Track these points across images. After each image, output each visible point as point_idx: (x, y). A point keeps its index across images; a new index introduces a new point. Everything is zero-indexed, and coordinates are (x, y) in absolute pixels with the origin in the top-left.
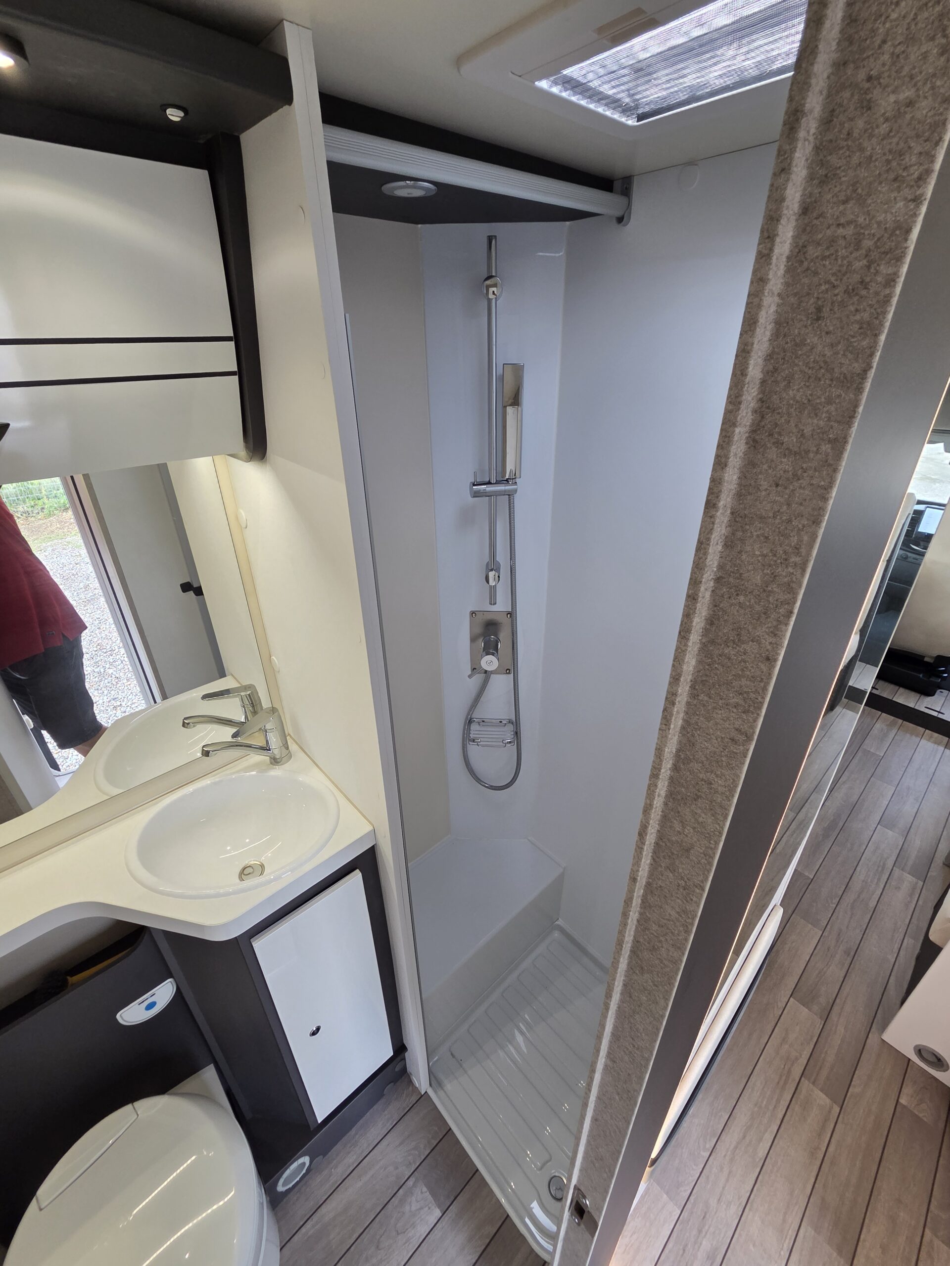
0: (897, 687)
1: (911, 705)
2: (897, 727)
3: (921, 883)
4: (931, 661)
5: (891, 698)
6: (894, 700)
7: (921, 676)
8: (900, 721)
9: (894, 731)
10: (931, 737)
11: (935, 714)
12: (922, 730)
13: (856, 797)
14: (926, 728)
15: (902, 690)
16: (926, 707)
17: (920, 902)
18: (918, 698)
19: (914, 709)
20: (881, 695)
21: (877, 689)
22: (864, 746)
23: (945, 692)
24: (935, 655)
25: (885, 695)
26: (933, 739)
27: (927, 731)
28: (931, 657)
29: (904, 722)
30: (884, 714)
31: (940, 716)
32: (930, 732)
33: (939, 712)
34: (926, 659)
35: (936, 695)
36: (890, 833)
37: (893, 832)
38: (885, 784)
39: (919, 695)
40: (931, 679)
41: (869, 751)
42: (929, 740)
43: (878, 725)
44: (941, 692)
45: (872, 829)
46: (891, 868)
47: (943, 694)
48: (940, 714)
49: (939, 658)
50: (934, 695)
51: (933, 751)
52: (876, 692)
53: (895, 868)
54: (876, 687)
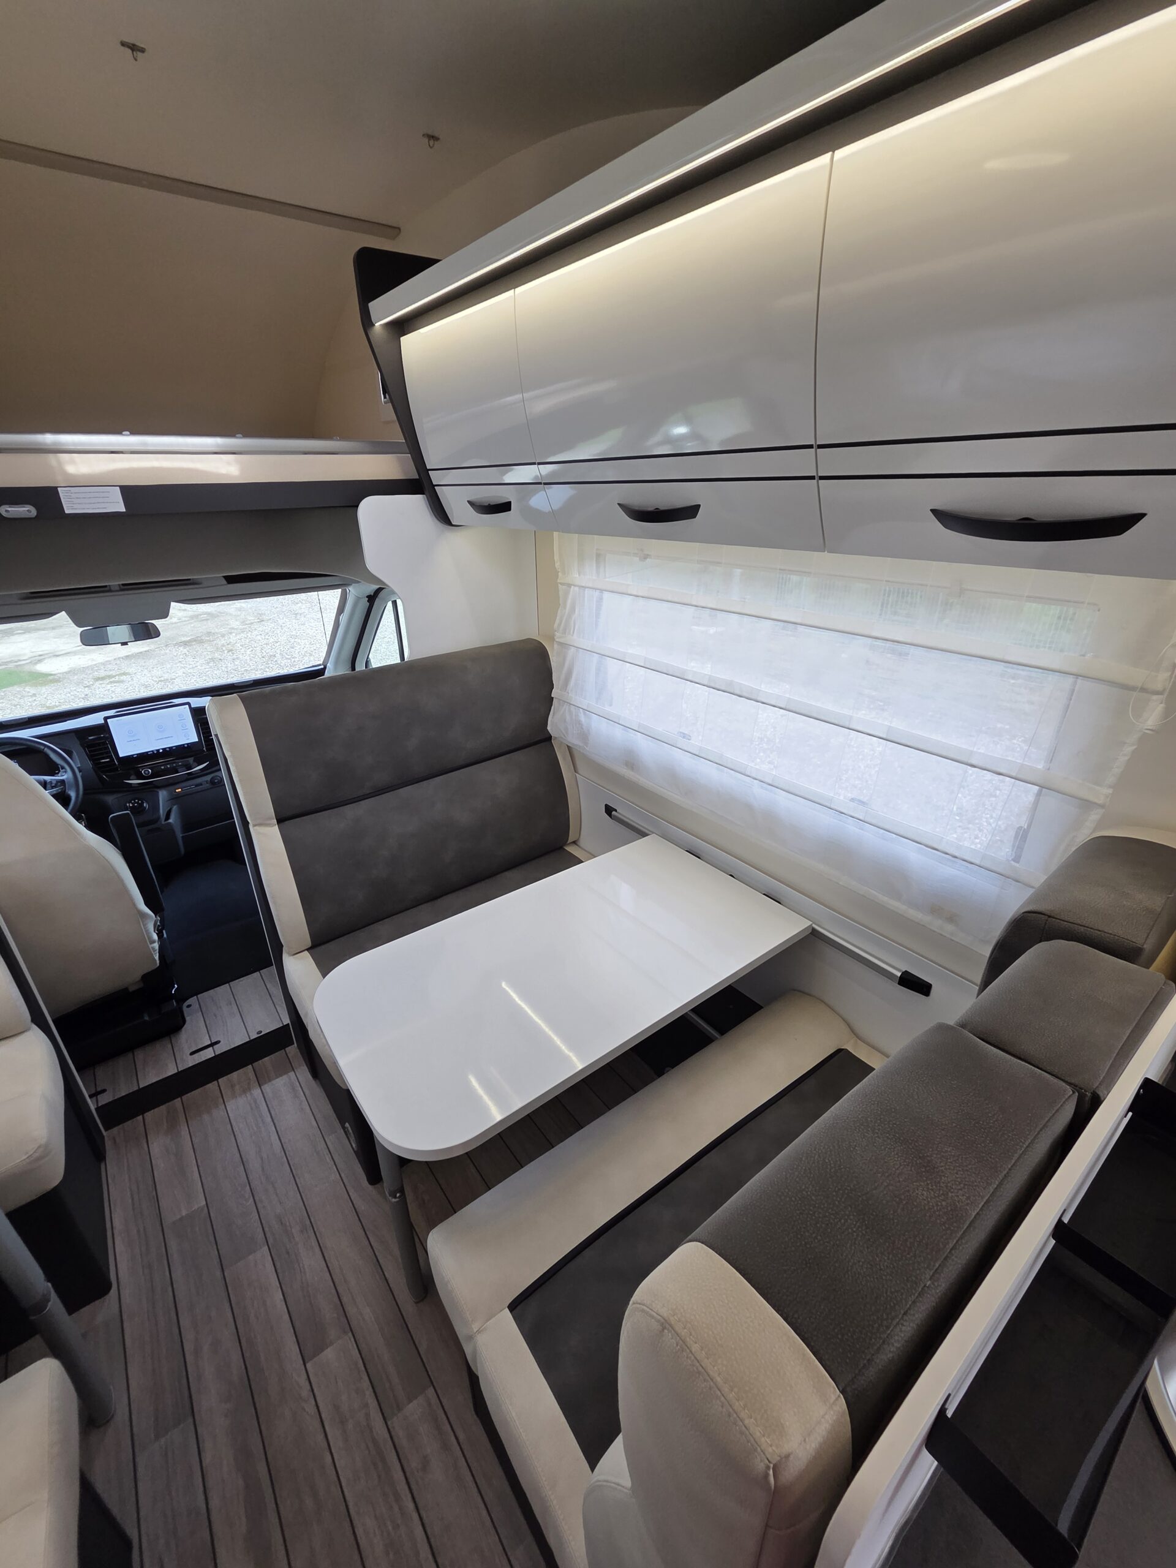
0: (130, 1055)
1: (171, 1071)
2: (182, 1119)
3: (430, 1392)
4: (141, 985)
5: (136, 1088)
6: (142, 1086)
7: (147, 1018)
8: (177, 1102)
10: (233, 1086)
11: (209, 1054)
12: (212, 1086)
13: (235, 1357)
14: (217, 1079)
15: (140, 1054)
16: (192, 1053)
17: (461, 1436)
18: (170, 1046)
19: (179, 1073)
20: (117, 1097)
21: (104, 1091)
22: (169, 1218)
23: (192, 1001)
24: (140, 977)
25: (123, 1092)
26: (237, 1087)
27: (220, 1080)
28: (134, 983)
29: (185, 1097)
30: (149, 1115)
31: (220, 1049)
32: (224, 1078)
33: (212, 1045)
34: (131, 989)
35: (188, 1019)
36: (329, 1354)
37: (331, 1344)
38: (251, 1257)
39: (166, 1040)
40: (164, 1011)
41: (181, 1219)
42: (234, 1096)
44: (189, 1006)
45: (305, 1392)
46: (387, 1436)
47: (191, 1007)
48: (215, 1047)
49: (145, 977)
50: (184, 1022)
51: (252, 1109)
52: (104, 1099)
53: (389, 1423)
54: (99, 1089)
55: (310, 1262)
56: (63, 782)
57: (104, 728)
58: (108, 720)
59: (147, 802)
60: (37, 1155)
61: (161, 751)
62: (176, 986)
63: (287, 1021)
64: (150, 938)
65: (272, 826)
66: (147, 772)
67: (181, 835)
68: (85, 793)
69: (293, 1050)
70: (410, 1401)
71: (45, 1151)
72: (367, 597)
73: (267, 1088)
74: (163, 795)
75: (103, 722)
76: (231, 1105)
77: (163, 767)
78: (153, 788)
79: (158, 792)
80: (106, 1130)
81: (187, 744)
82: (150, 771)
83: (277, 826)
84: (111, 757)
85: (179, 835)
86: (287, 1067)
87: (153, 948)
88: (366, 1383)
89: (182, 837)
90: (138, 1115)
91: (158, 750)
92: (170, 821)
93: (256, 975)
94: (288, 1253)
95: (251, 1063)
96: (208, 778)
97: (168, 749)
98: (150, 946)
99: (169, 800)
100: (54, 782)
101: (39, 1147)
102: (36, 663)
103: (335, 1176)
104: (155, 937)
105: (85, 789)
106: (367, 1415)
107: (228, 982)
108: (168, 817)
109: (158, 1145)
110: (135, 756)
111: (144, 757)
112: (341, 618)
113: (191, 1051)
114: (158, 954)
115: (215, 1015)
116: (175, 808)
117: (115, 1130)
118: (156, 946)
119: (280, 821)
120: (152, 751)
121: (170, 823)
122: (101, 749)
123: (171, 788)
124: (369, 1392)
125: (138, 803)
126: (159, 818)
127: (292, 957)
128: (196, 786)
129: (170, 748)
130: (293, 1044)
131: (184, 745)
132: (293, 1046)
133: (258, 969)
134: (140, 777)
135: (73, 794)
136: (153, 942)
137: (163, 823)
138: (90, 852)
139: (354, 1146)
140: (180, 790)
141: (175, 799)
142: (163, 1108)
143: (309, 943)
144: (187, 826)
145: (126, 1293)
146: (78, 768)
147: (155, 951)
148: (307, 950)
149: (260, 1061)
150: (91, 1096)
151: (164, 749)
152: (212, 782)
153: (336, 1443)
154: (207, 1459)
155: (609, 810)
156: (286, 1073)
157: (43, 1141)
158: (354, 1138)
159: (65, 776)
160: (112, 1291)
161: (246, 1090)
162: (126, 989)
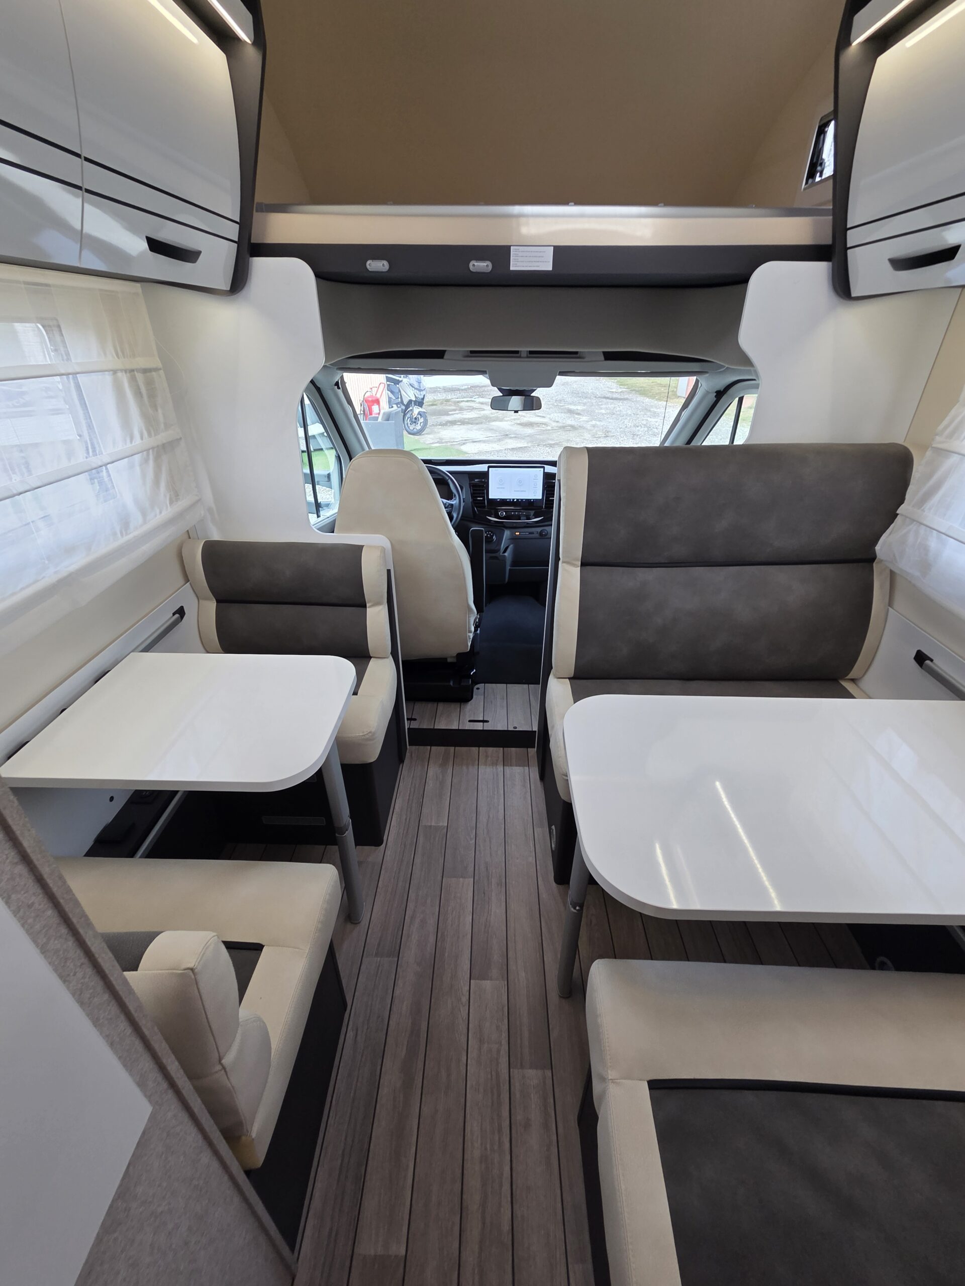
0: (435, 704)
1: (454, 726)
2: (451, 763)
3: (548, 1073)
4: (454, 660)
5: (432, 727)
6: (435, 728)
7: (451, 684)
8: (452, 749)
9: (450, 771)
10: (487, 756)
11: (479, 726)
12: (475, 750)
13: (432, 939)
14: (479, 746)
15: (441, 706)
16: (470, 721)
17: (560, 1130)
18: (459, 710)
19: (458, 730)
20: (421, 727)
21: (415, 720)
22: (424, 823)
23: (481, 686)
24: (456, 654)
25: (425, 726)
26: (489, 758)
27: (481, 748)
28: (452, 657)
29: (457, 748)
30: (434, 749)
31: (488, 727)
32: (484, 748)
33: (483, 721)
34: (449, 660)
35: (474, 696)
36: (487, 984)
37: (491, 977)
38: (461, 880)
39: (458, 705)
40: (462, 684)
41: (431, 826)
42: (485, 764)
43: (431, 772)
44: (478, 689)
45: (464, 999)
46: (507, 1078)
47: (479, 690)
48: (485, 723)
49: (460, 655)
50: (472, 698)
51: (494, 779)
52: (415, 725)
53: (511, 1070)
54: (413, 717)
55: (496, 910)
56: (452, 505)
57: (485, 475)
58: (490, 469)
59: (496, 536)
60: (367, 736)
61: (515, 500)
62: (475, 670)
63: (535, 728)
64: (470, 628)
65: (576, 567)
66: (502, 514)
67: (509, 568)
68: (461, 519)
69: (533, 752)
70: (531, 1068)
71: (371, 737)
72: (716, 392)
73: (507, 769)
74: (507, 533)
75: (486, 470)
76: (482, 769)
77: (513, 513)
78: (501, 527)
79: (504, 531)
80: (409, 745)
81: (534, 499)
82: (504, 513)
83: (579, 568)
84: (484, 497)
85: (508, 568)
86: (524, 762)
87: (469, 636)
88: (505, 1027)
89: (510, 569)
90: (428, 745)
91: (513, 499)
92: (506, 554)
93: (526, 686)
94: (484, 893)
95: (503, 747)
96: (539, 529)
97: (520, 500)
98: (468, 634)
99: (510, 539)
100: (447, 504)
101: (370, 732)
102: (462, 445)
103: (532, 860)
104: (473, 629)
105: (462, 516)
106: (498, 1051)
107: (507, 683)
108: (505, 552)
109: (433, 771)
110: (498, 500)
111: (504, 502)
112: (683, 413)
113: (472, 719)
114: (470, 642)
115: (491, 702)
116: (511, 546)
117: (414, 747)
118: (471, 635)
119: (583, 564)
120: (510, 499)
121: (505, 556)
122: (480, 490)
123: (514, 530)
124: (505, 1035)
125: (490, 534)
126: (499, 550)
127: (556, 679)
128: (530, 533)
129: (522, 500)
130: (534, 748)
131: (531, 499)
132: (533, 749)
133: (528, 684)
134: (497, 516)
135: (455, 515)
136: (470, 632)
137: (501, 554)
138: (452, 548)
139: (553, 846)
140: (518, 533)
141: (514, 539)
142: (443, 748)
143: (572, 675)
144: (515, 563)
145: (388, 853)
146: (463, 499)
147: (470, 639)
148: (569, 678)
149: (509, 749)
150: (408, 719)
151: (518, 500)
152: (541, 534)
153: (473, 1054)
154: (397, 992)
155: (921, 658)
156: (524, 766)
157: (373, 730)
158: (555, 840)
159: (454, 502)
160: (382, 845)
161: (494, 764)
162: (446, 659)
